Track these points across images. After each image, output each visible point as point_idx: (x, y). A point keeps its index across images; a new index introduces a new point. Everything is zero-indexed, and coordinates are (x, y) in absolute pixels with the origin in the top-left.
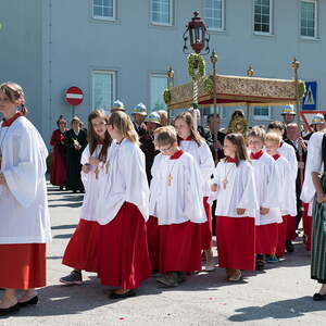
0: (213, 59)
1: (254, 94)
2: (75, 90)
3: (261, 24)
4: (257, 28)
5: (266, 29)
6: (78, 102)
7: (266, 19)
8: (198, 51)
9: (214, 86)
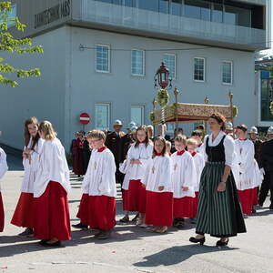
0: (176, 93)
1: (203, 115)
2: (84, 115)
3: (199, 75)
4: (196, 78)
5: (201, 78)
6: (86, 122)
7: (201, 73)
8: (163, 87)
9: (176, 111)
